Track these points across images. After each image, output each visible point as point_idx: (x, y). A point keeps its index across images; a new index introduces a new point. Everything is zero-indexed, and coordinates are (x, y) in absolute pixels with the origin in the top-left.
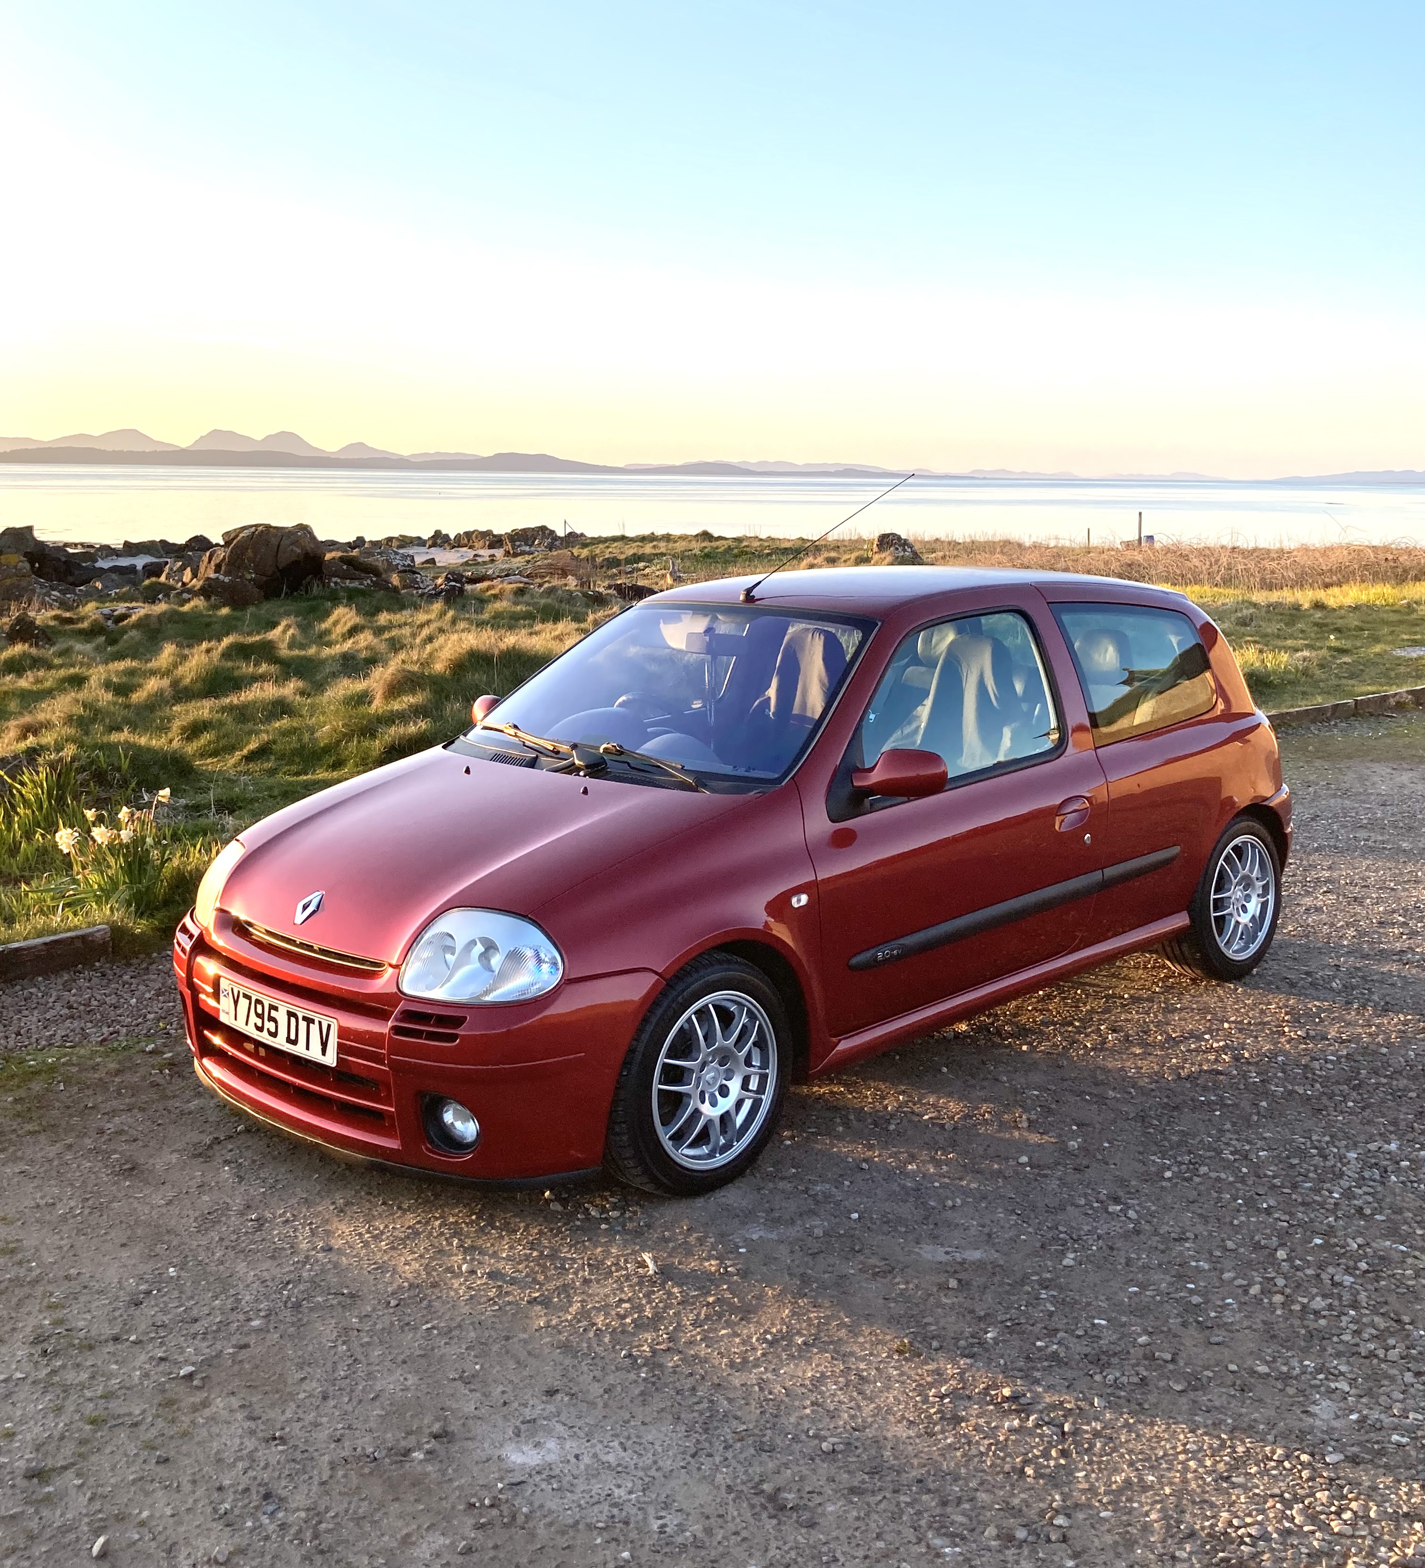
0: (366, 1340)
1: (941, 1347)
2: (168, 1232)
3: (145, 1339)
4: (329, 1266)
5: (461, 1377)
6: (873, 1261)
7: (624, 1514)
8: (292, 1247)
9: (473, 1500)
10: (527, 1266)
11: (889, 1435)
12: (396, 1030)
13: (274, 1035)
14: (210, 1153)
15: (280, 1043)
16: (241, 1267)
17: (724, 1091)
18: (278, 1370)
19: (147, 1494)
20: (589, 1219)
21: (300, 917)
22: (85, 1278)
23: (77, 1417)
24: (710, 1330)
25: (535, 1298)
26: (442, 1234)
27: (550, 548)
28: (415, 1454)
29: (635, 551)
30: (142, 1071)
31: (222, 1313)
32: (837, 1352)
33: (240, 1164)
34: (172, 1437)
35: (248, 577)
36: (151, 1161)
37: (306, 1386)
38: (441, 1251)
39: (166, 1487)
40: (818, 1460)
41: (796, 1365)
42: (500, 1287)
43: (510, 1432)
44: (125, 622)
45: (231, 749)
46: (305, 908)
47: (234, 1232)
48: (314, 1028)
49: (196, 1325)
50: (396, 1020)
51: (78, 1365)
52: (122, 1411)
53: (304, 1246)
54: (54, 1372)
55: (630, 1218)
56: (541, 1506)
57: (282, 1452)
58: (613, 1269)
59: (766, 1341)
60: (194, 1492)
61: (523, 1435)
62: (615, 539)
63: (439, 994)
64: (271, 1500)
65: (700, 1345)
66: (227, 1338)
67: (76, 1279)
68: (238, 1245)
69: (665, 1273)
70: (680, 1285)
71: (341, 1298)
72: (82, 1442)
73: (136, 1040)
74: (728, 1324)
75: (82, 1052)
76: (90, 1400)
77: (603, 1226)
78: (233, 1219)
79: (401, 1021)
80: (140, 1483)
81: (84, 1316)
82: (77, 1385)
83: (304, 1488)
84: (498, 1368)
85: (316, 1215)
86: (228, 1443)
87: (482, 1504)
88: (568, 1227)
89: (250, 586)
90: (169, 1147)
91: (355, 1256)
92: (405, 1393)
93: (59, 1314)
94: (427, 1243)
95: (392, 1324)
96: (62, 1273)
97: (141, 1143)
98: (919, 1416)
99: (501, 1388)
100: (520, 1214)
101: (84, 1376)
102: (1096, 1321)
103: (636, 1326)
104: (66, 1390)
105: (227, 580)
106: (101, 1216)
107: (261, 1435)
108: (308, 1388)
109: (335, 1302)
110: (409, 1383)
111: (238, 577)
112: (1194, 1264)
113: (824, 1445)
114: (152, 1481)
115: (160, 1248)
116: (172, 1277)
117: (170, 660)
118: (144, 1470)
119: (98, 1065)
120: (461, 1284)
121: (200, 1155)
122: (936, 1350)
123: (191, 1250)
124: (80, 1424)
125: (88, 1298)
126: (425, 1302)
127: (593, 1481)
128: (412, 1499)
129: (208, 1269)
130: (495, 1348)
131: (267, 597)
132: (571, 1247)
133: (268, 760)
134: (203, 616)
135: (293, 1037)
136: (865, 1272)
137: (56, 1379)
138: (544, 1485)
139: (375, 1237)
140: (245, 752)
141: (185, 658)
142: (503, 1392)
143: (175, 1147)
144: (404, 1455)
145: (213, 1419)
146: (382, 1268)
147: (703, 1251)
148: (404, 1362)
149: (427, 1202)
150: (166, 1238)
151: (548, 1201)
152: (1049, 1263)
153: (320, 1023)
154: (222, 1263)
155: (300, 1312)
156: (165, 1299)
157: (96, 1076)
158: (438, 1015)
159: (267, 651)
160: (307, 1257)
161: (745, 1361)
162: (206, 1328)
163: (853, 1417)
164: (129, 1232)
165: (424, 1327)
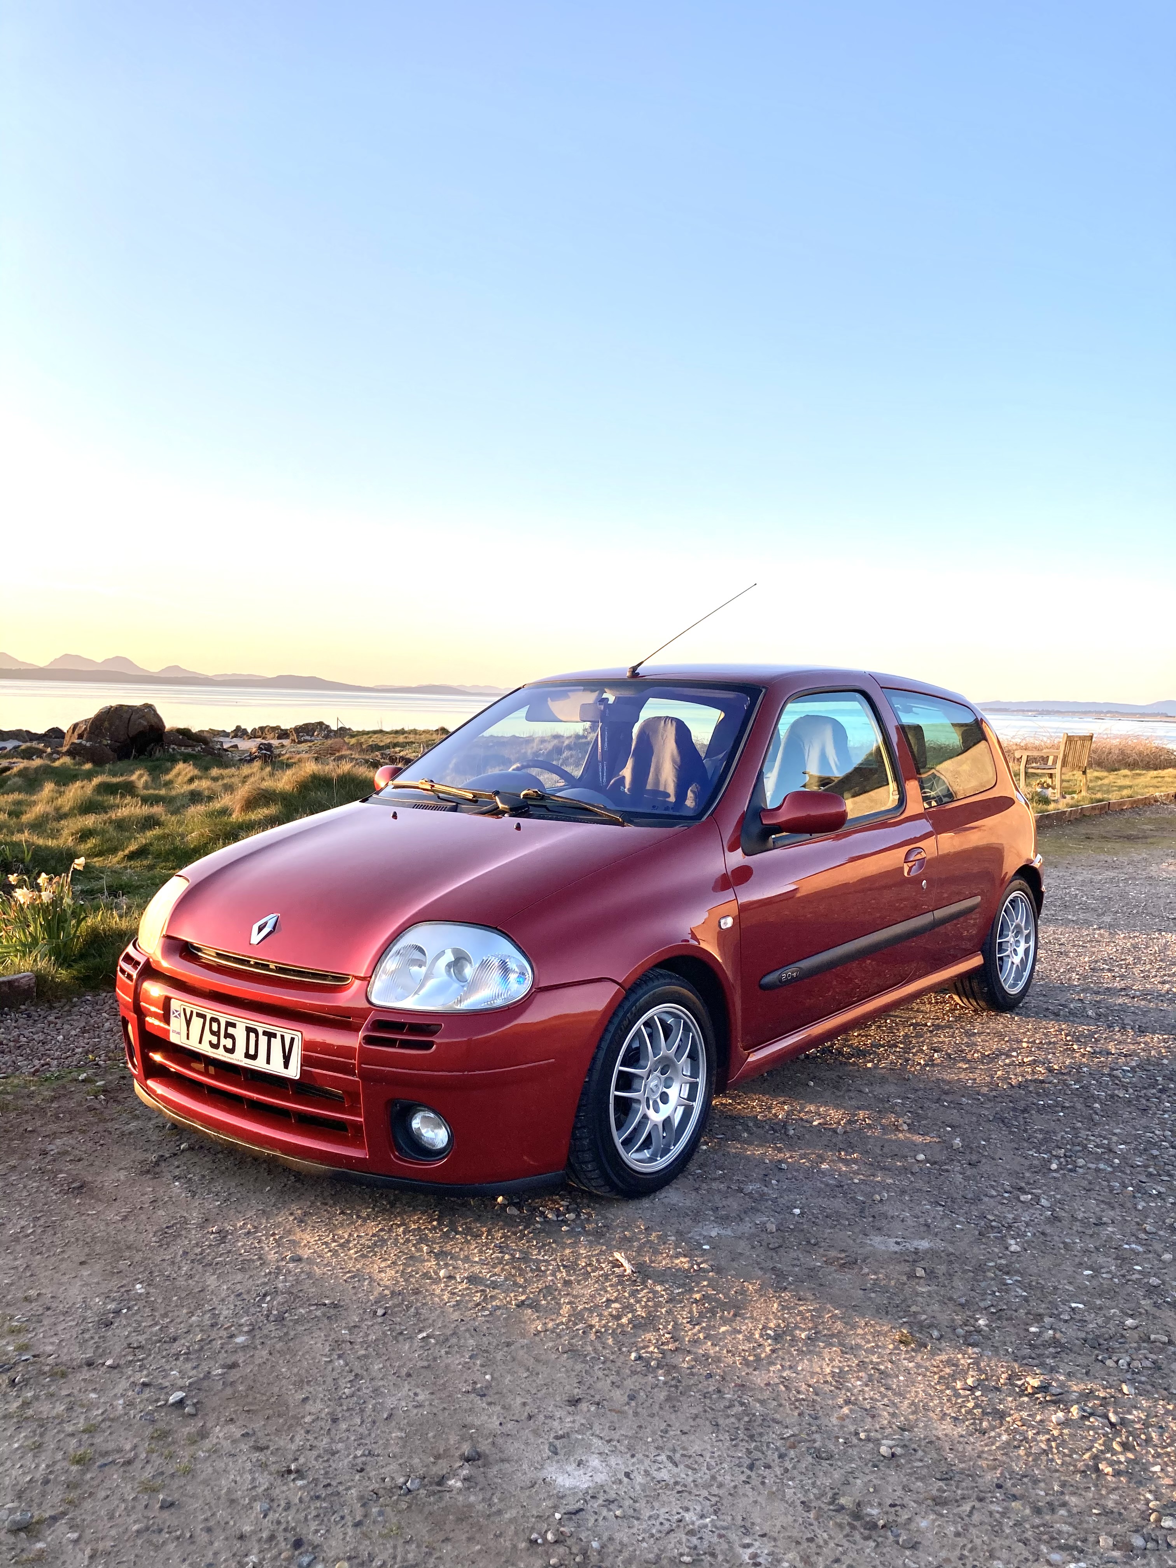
0: (363, 1352)
1: (942, 1336)
2: (129, 1248)
3: (122, 1362)
4: (303, 1276)
5: (474, 1389)
6: (833, 1253)
7: (706, 1543)
8: (260, 1258)
9: (534, 1536)
10: (503, 1270)
11: (940, 1434)
12: (368, 1040)
13: (231, 1051)
14: (157, 1169)
15: (238, 1058)
16: (212, 1281)
17: (664, 1098)
18: (276, 1390)
19: (157, 1548)
20: (547, 1222)
21: (256, 938)
22: (47, 1300)
23: (59, 1456)
24: (709, 1328)
25: (523, 1302)
26: (408, 1241)
27: (327, 737)
28: (451, 1482)
29: (392, 740)
30: (77, 1097)
31: (202, 1331)
32: (844, 1346)
33: (190, 1179)
34: (173, 1475)
35: (105, 742)
36: (99, 1179)
37: (309, 1407)
38: (412, 1257)
39: (178, 1538)
40: (881, 1465)
41: (810, 1360)
42: (482, 1291)
43: (547, 1453)
44: (8, 773)
45: (114, 851)
46: (260, 929)
47: (197, 1244)
48: (276, 1043)
49: (175, 1345)
50: (367, 1029)
51: (52, 1395)
52: (111, 1446)
53: (272, 1256)
54: (26, 1404)
55: (587, 1220)
56: (611, 1539)
57: (301, 1488)
58: (589, 1269)
59: (769, 1337)
60: (211, 1543)
61: (562, 1452)
62: (375, 732)
63: (410, 1003)
64: (302, 1549)
65: (706, 1343)
66: (213, 1357)
67: (36, 1300)
68: (204, 1258)
69: (642, 1272)
70: (662, 1283)
71: (323, 1309)
72: (71, 1486)
73: (67, 1070)
74: (725, 1321)
75: (16, 1081)
76: (72, 1435)
77: (564, 1228)
78: (193, 1232)
79: (373, 1030)
80: (145, 1536)
81: (51, 1340)
82: (54, 1418)
83: (337, 1530)
84: (509, 1377)
85: (278, 1225)
86: (238, 1479)
87: (545, 1539)
88: (530, 1230)
89: (107, 749)
90: (115, 1165)
91: (326, 1265)
92: (420, 1410)
93: (23, 1339)
94: (394, 1251)
95: (384, 1333)
96: (20, 1295)
97: (86, 1163)
98: (959, 1411)
99: (519, 1400)
100: (478, 1219)
101: (60, 1408)
102: (1073, 1305)
103: (634, 1327)
104: (42, 1424)
105: (88, 744)
106: (55, 1234)
107: (274, 1468)
108: (313, 1410)
109: (319, 1313)
110: (420, 1398)
111: (96, 742)
112: (1126, 1246)
113: (884, 1450)
114: (160, 1531)
115: (122, 1264)
116: (141, 1294)
117: (51, 794)
118: (148, 1518)
119: (33, 1092)
120: (442, 1290)
121: (148, 1172)
122: (938, 1339)
123: (156, 1265)
124: (65, 1464)
125: (53, 1320)
126: (413, 1310)
127: (656, 1504)
128: (464, 1537)
129: (177, 1283)
130: (499, 1356)
131: (120, 759)
132: (540, 1248)
133: (146, 858)
134: (70, 768)
135: (252, 1052)
136: (831, 1264)
137: (30, 1412)
138: (605, 1512)
139: (342, 1246)
140: (127, 852)
141: (61, 793)
142: (524, 1404)
143: (122, 1166)
144: (439, 1484)
145: (215, 1451)
146: (357, 1275)
147: (669, 1249)
148: (409, 1375)
149: (384, 1211)
150: (127, 1254)
151: (503, 1207)
152: (996, 1250)
153: (282, 1037)
154: (191, 1277)
155: (284, 1326)
156: (138, 1317)
157: (32, 1102)
158: (410, 1024)
159: (129, 789)
160: (278, 1268)
161: (758, 1359)
162: (188, 1348)
163: (893, 1415)
164: (87, 1250)
165: (420, 1336)
